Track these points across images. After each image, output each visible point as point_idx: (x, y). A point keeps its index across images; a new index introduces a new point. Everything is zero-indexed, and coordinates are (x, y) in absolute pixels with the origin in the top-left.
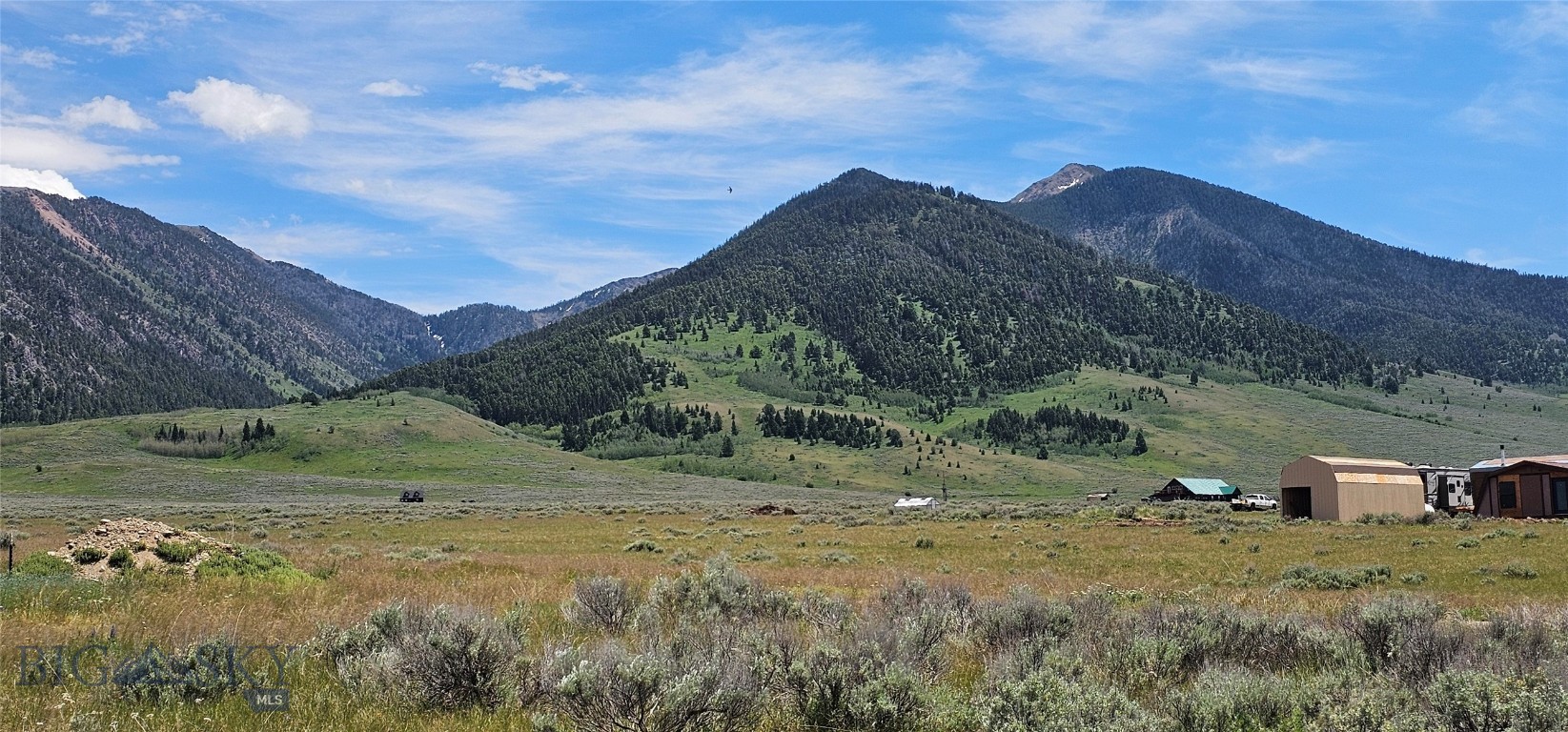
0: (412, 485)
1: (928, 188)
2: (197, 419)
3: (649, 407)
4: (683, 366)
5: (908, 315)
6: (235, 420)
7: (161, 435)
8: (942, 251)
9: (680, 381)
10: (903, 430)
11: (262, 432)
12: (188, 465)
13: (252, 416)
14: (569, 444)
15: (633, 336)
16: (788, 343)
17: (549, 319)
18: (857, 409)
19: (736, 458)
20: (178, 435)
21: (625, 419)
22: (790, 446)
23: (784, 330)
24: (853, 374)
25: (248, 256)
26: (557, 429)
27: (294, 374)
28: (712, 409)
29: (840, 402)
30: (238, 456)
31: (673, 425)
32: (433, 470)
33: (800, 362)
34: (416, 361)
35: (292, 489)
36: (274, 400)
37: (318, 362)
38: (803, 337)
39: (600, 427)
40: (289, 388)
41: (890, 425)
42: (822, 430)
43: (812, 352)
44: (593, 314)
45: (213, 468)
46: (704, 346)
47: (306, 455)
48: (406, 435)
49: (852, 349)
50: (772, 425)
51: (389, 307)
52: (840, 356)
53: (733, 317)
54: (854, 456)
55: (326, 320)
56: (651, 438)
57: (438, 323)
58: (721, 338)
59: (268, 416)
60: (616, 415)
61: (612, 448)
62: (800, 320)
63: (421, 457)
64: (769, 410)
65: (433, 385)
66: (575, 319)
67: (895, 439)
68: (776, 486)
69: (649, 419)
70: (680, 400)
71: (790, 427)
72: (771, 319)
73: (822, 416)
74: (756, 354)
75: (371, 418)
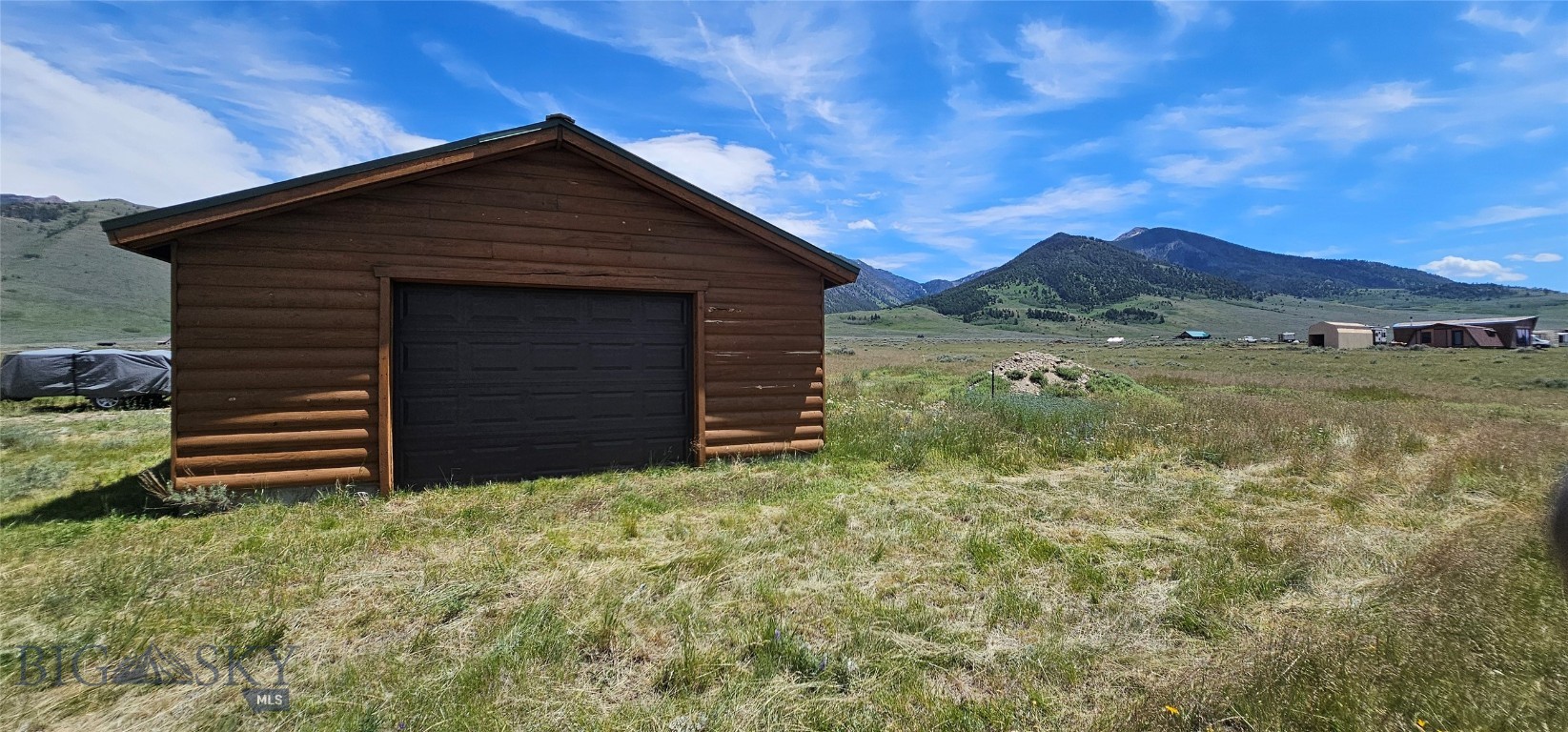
0: (920, 333)
1: (1085, 237)
2: (859, 314)
3: (991, 309)
4: (1001, 297)
5: (1078, 279)
6: (869, 314)
7: (849, 318)
8: (1090, 258)
9: (1000, 301)
10: (1076, 316)
11: (876, 317)
12: (856, 327)
13: (873, 313)
14: (965, 321)
15: (985, 288)
16: (1036, 289)
17: (959, 283)
18: (1059, 309)
19: (1019, 325)
20: (854, 318)
21: (983, 313)
22: (1037, 321)
23: (1034, 285)
24: (1058, 299)
25: (871, 267)
26: (962, 317)
27: (884, 301)
28: (1011, 310)
29: (1054, 308)
30: (870, 324)
31: (999, 315)
32: (926, 329)
33: (1040, 295)
34: (918, 297)
35: (885, 334)
36: (879, 309)
37: (891, 298)
38: (1041, 287)
39: (975, 315)
40: (882, 305)
41: (1071, 314)
42: (1048, 316)
43: (1044, 292)
44: (972, 282)
45: (863, 327)
46: (1008, 291)
47: (889, 325)
48: (917, 318)
49: (1057, 290)
50: (1030, 315)
51: (910, 281)
52: (1053, 293)
53: (1018, 281)
54: (1058, 325)
55: (893, 286)
56: (991, 319)
57: (925, 286)
58: (1013, 287)
59: (878, 313)
60: (980, 312)
61: (980, 322)
62: (1040, 282)
63: (921, 324)
64: (1030, 310)
65: (924, 303)
66: (965, 285)
67: (1073, 319)
68: (1032, 334)
69: (991, 313)
70: (1001, 308)
71: (1038, 316)
72: (1030, 282)
73: (1048, 312)
74: (1025, 292)
75: (908, 313)
